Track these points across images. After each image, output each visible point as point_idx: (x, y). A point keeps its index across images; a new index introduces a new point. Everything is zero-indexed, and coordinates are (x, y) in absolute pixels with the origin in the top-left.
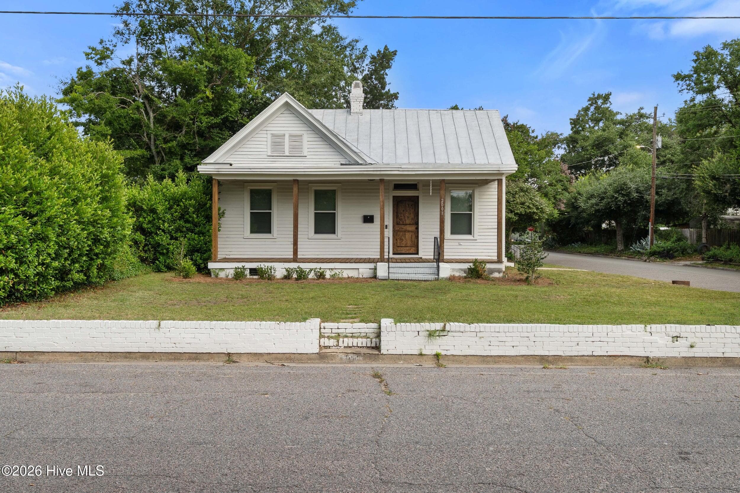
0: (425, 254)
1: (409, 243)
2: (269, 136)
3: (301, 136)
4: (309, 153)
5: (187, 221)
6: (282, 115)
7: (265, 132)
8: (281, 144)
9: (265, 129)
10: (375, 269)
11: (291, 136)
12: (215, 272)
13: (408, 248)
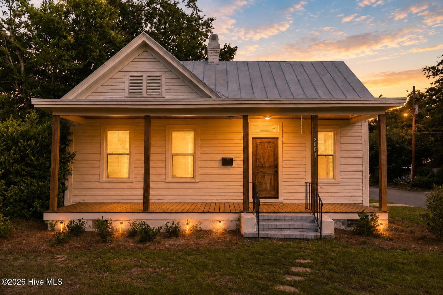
0: (285, 198)
1: (268, 187)
2: (128, 77)
3: (158, 77)
4: (167, 94)
5: (27, 165)
6: (140, 57)
7: (123, 73)
8: (140, 85)
9: (124, 70)
10: (239, 220)
11: (149, 77)
12: (51, 224)
13: (266, 192)
